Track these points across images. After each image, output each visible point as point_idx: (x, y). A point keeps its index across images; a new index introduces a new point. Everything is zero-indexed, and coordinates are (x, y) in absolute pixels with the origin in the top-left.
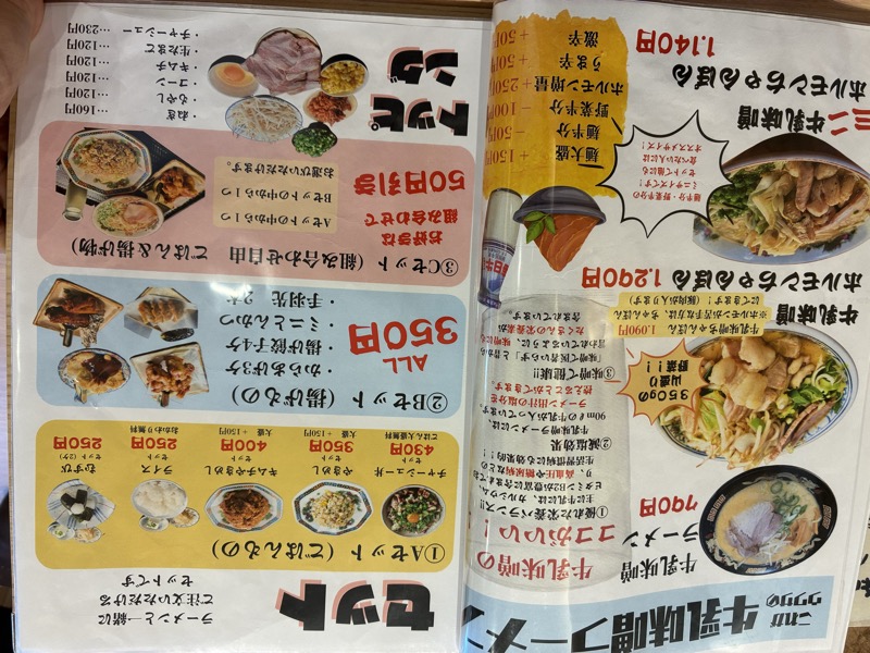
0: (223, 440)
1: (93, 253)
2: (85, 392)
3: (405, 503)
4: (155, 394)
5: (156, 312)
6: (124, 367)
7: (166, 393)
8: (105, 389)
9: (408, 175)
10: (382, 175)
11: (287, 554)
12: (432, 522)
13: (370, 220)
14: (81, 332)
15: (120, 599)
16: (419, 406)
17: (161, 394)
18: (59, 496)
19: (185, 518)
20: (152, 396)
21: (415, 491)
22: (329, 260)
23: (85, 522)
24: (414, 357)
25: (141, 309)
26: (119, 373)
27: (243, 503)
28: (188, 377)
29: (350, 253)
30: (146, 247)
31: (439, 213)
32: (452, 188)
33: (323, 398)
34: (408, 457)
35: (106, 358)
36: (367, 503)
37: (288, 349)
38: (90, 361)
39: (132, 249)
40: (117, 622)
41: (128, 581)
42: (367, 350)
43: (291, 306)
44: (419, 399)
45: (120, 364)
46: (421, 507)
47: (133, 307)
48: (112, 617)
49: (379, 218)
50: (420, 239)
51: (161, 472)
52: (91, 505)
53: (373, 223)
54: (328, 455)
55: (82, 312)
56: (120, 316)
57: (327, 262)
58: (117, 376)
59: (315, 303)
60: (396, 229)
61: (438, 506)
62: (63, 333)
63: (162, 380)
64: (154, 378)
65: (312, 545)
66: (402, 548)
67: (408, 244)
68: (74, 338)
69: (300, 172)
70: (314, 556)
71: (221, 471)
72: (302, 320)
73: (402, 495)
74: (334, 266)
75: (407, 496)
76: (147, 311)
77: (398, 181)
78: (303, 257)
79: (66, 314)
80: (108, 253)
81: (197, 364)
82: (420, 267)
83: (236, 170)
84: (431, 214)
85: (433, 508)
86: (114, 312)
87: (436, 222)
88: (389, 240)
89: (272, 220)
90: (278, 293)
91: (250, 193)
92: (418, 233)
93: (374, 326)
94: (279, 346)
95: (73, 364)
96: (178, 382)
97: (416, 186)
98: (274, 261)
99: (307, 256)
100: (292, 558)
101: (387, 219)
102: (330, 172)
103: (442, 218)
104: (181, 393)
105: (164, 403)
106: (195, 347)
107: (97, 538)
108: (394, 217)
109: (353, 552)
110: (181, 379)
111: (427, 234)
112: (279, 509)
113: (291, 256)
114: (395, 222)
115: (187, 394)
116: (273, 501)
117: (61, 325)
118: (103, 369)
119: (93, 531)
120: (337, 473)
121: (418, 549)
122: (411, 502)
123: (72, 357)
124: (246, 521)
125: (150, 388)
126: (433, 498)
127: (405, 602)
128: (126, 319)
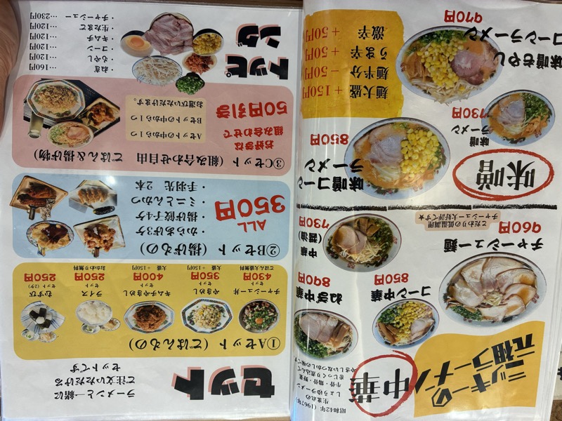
0: (135, 274)
1: (48, 159)
2: (44, 249)
3: (253, 311)
4: (90, 249)
5: (90, 196)
6: (70, 232)
7: (97, 249)
8: (57, 247)
9: (251, 105)
10: (234, 106)
11: (178, 346)
12: (271, 323)
13: (227, 134)
14: (41, 210)
15: (69, 381)
16: (261, 253)
17: (94, 249)
18: (29, 312)
19: (111, 325)
20: (88, 251)
21: (260, 303)
22: (201, 160)
23: (45, 329)
24: (258, 222)
25: (80, 194)
26: (66, 236)
27: (148, 314)
28: (112, 238)
29: (214, 155)
30: (82, 155)
31: (271, 129)
32: (279, 113)
33: (199, 249)
34: (255, 281)
35: (57, 226)
36: (229, 312)
37: (176, 218)
38: (47, 229)
39: (73, 156)
40: (67, 398)
41: (75, 369)
42: (227, 217)
43: (177, 190)
44: (261, 248)
45: (67, 230)
46: (264, 313)
47: (74, 193)
48: (64, 393)
49: (232, 133)
50: (260, 146)
51: (95, 296)
52: (49, 318)
53: (229, 136)
54: (203, 281)
55: (41, 197)
56: (66, 199)
57: (200, 161)
58: (65, 238)
59: (193, 188)
60: (244, 140)
61: (275, 312)
62: (29, 211)
63: (95, 240)
64: (89, 239)
65: (194, 340)
66: (252, 340)
67: (251, 149)
68: (36, 214)
69: (181, 104)
70: (195, 347)
71: (134, 294)
72: (184, 199)
73: (252, 306)
74: (204, 164)
75: (255, 306)
76: (83, 195)
77: (244, 109)
78: (184, 158)
79: (31, 199)
80: (58, 158)
81: (117, 229)
82: (260, 164)
83: (140, 104)
84: (266, 130)
85: (272, 314)
86: (62, 196)
87: (269, 134)
88: (240, 147)
89: (164, 136)
90: (169, 182)
91: (149, 119)
92: (258, 142)
93: (231, 202)
94: (170, 216)
95: (36, 231)
96: (105, 241)
97: (256, 112)
98: (166, 162)
99: (187, 158)
100: (181, 349)
101: (238, 133)
102: (200, 104)
103: (273, 132)
104: (107, 248)
105: (96, 255)
106: (116, 218)
107: (53, 339)
108: (242, 132)
109: (221, 344)
110: (107, 239)
111: (264, 143)
112: (172, 317)
113: (177, 159)
114: (243, 135)
115: (111, 249)
116: (168, 312)
117: (27, 206)
118: (55, 234)
119: (51, 335)
120: (209, 292)
121: (263, 341)
122: (257, 310)
123: (35, 226)
124: (151, 326)
125: (87, 246)
126: (271, 307)
127: (256, 379)
128: (70, 201)
